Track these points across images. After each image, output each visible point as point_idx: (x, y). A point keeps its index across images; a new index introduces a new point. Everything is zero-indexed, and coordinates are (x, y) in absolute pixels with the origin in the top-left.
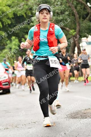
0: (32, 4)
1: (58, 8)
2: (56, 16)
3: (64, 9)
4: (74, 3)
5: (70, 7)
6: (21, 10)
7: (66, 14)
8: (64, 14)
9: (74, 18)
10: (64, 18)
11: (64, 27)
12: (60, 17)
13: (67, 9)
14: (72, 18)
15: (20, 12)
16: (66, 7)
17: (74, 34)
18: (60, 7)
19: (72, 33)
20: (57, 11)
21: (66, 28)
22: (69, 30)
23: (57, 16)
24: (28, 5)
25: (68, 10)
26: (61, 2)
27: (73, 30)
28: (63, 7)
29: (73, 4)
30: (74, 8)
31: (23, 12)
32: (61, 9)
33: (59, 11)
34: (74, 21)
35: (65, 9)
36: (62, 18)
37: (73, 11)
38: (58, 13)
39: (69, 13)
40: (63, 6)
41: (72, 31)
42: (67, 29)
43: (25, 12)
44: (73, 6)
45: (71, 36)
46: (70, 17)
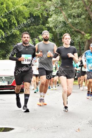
0: (49, 5)
1: (75, 11)
2: (72, 19)
3: (80, 12)
4: (91, 6)
5: (87, 11)
6: (37, 10)
7: (83, 18)
8: (80, 17)
9: (90, 22)
10: (80, 21)
11: (80, 31)
12: (76, 20)
13: (83, 12)
14: (88, 22)
15: (37, 12)
16: (83, 11)
17: (89, 38)
18: (77, 10)
19: (87, 37)
20: (74, 14)
21: (81, 31)
22: (84, 34)
23: (74, 19)
24: (44, 6)
25: (85, 14)
26: (79, 5)
27: (89, 34)
28: (79, 11)
29: (90, 8)
30: (91, 12)
31: (40, 12)
32: (78, 12)
33: (76, 14)
34: (90, 25)
35: (82, 12)
36: (78, 21)
37: (90, 15)
38: (74, 16)
39: (86, 17)
40: (80, 9)
41: (87, 35)
42: (83, 32)
43: (41, 13)
44: (90, 10)
45: (85, 40)
46: (86, 21)
